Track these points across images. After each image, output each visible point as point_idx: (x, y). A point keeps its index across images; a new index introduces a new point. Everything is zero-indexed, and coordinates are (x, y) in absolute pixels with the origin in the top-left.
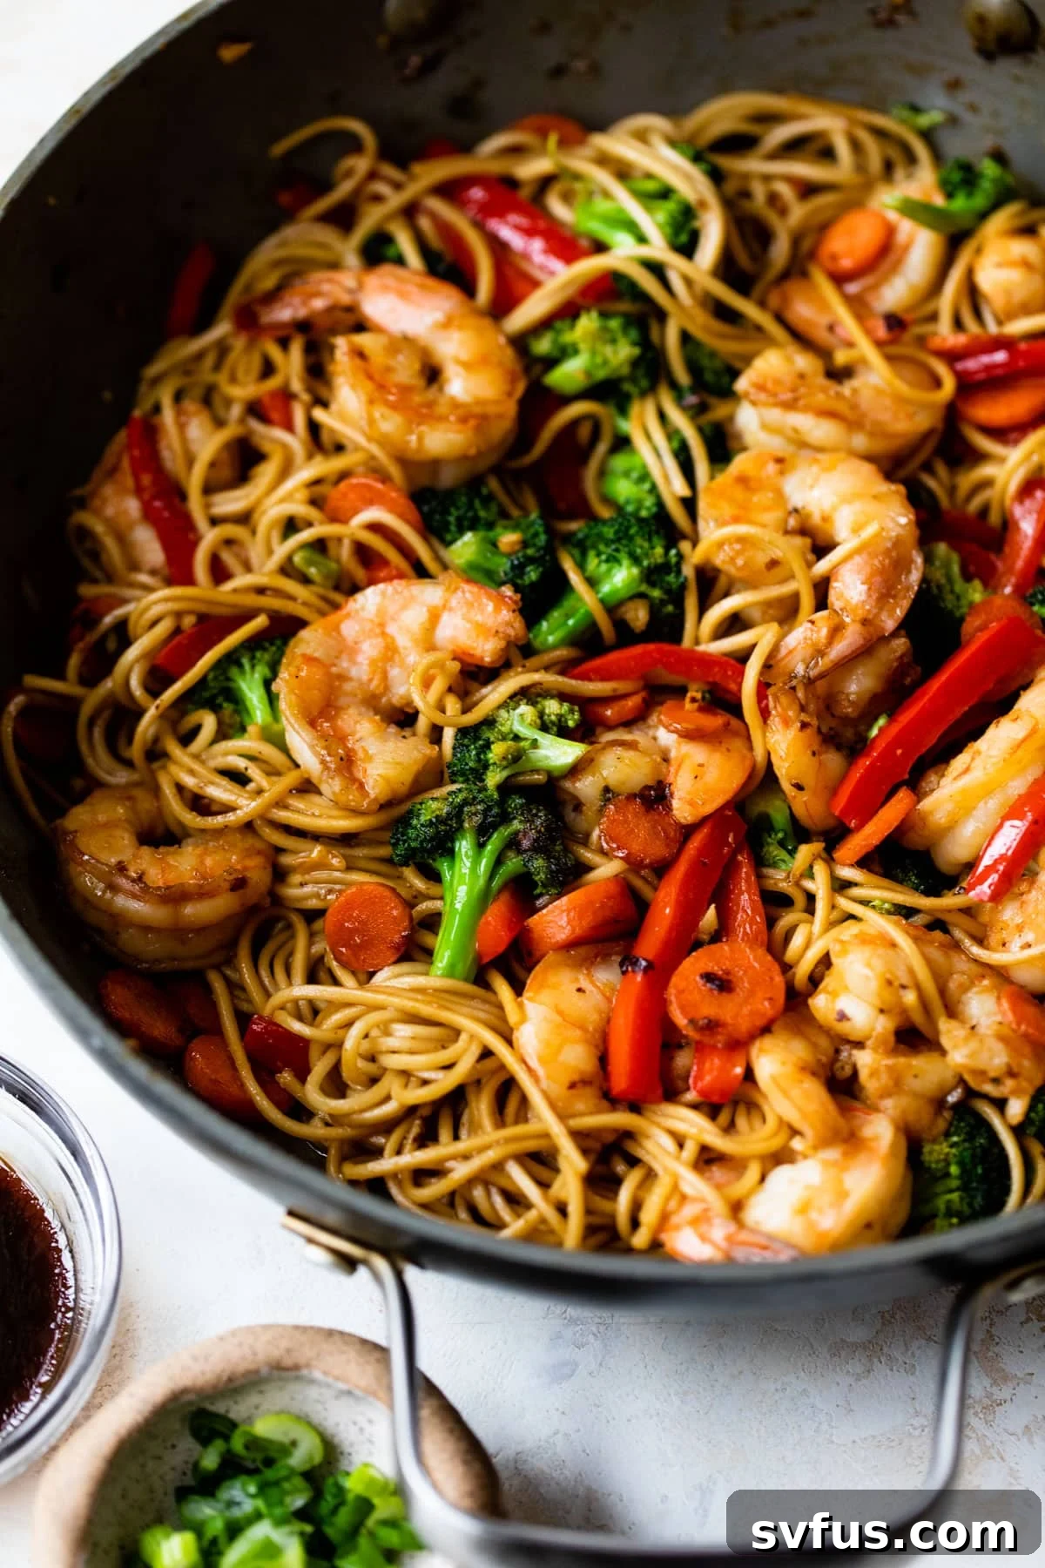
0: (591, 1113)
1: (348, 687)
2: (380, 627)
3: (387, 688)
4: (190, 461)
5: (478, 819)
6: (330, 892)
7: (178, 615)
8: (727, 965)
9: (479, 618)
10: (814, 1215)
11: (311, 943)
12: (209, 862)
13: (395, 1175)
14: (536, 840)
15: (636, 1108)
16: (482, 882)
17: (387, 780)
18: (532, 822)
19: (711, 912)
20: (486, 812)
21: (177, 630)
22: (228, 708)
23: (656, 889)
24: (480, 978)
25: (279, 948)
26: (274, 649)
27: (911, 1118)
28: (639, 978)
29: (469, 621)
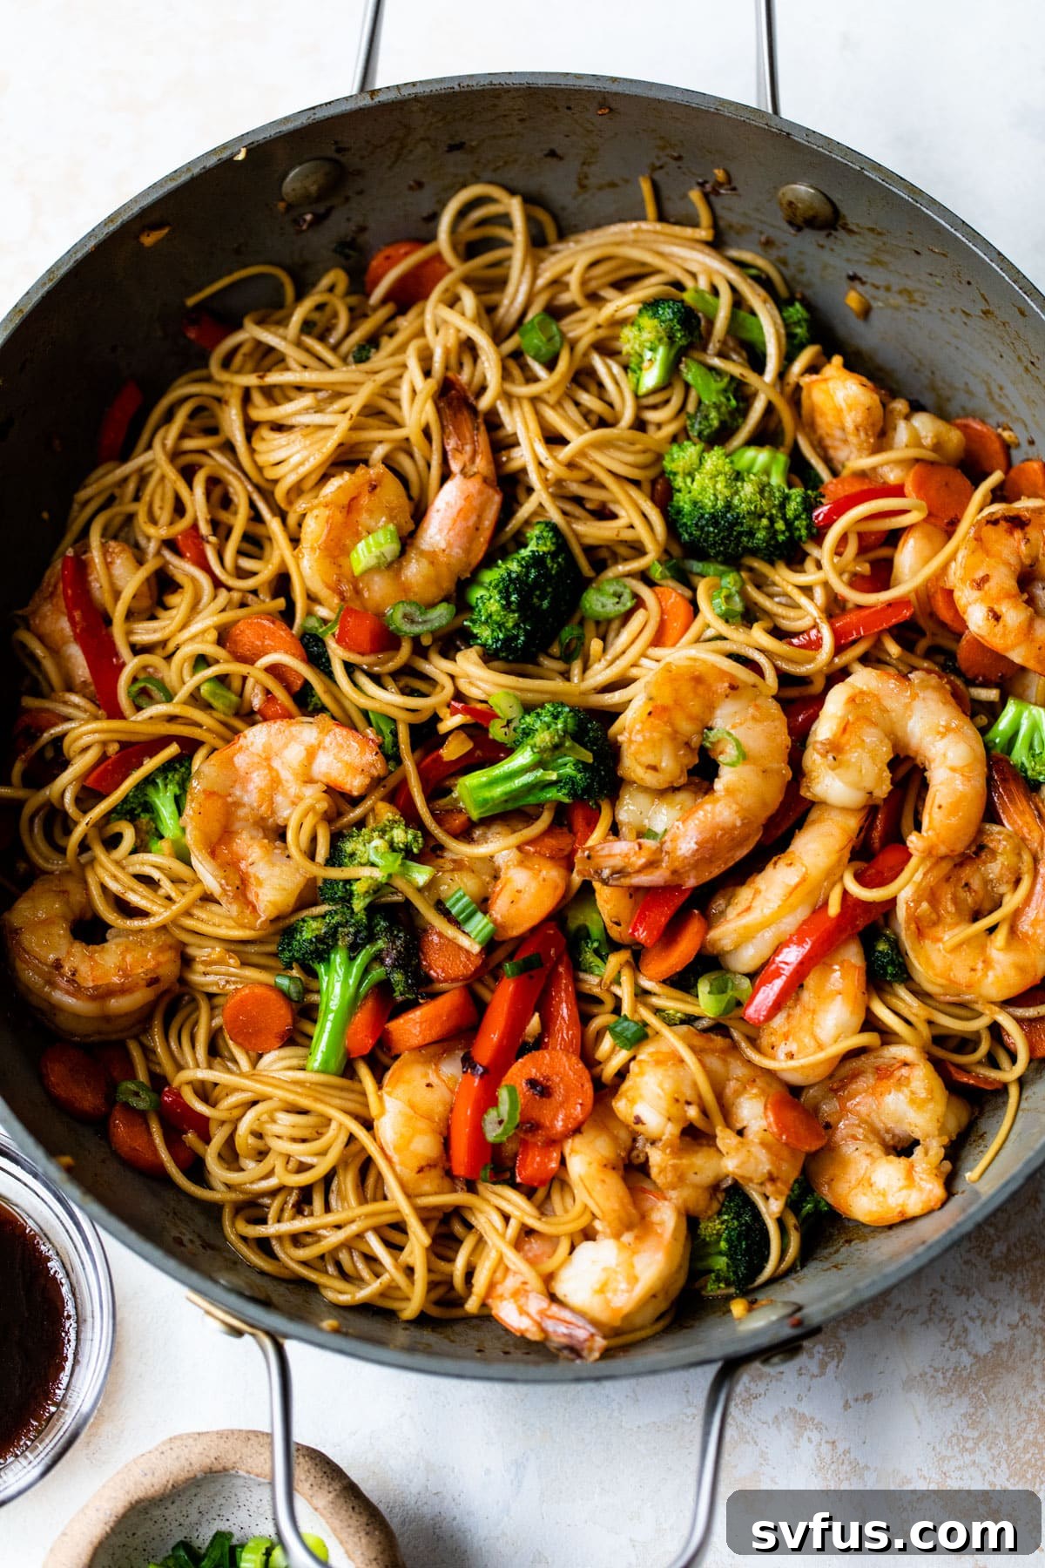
0: (436, 1193)
1: (242, 812)
2: (267, 759)
3: (273, 813)
4: (117, 595)
5: (350, 939)
6: (227, 982)
7: (104, 744)
8: (547, 1072)
9: (347, 758)
10: (609, 1295)
11: (212, 1018)
12: (129, 958)
13: (280, 1238)
14: (396, 960)
15: (471, 1188)
16: (352, 990)
17: (274, 904)
18: (394, 943)
19: (536, 1019)
20: (356, 934)
21: (104, 757)
22: (145, 818)
23: (493, 991)
24: (348, 1071)
25: (188, 1017)
26: (183, 770)
27: (691, 1206)
28: (477, 1080)
29: (340, 761)
